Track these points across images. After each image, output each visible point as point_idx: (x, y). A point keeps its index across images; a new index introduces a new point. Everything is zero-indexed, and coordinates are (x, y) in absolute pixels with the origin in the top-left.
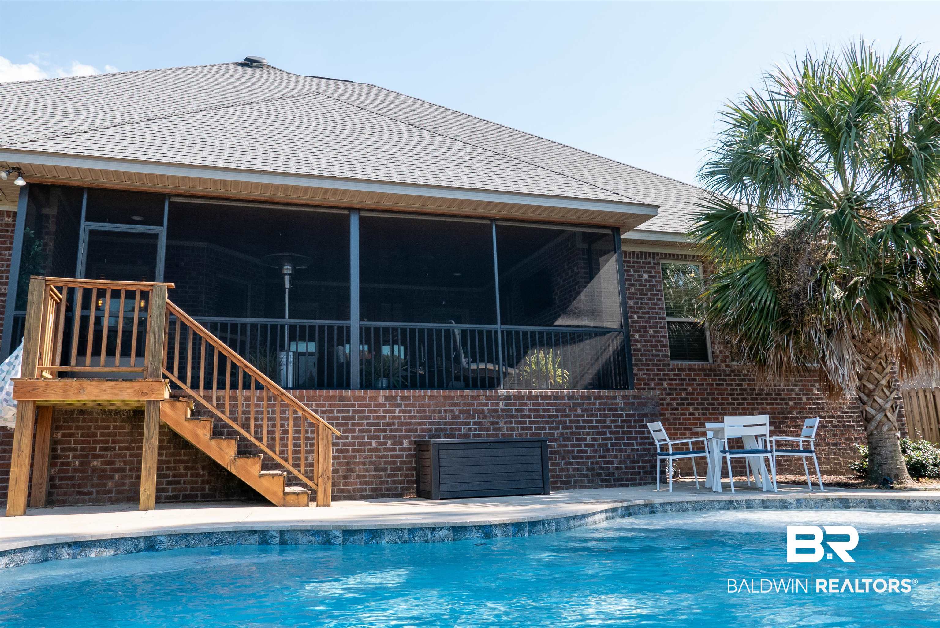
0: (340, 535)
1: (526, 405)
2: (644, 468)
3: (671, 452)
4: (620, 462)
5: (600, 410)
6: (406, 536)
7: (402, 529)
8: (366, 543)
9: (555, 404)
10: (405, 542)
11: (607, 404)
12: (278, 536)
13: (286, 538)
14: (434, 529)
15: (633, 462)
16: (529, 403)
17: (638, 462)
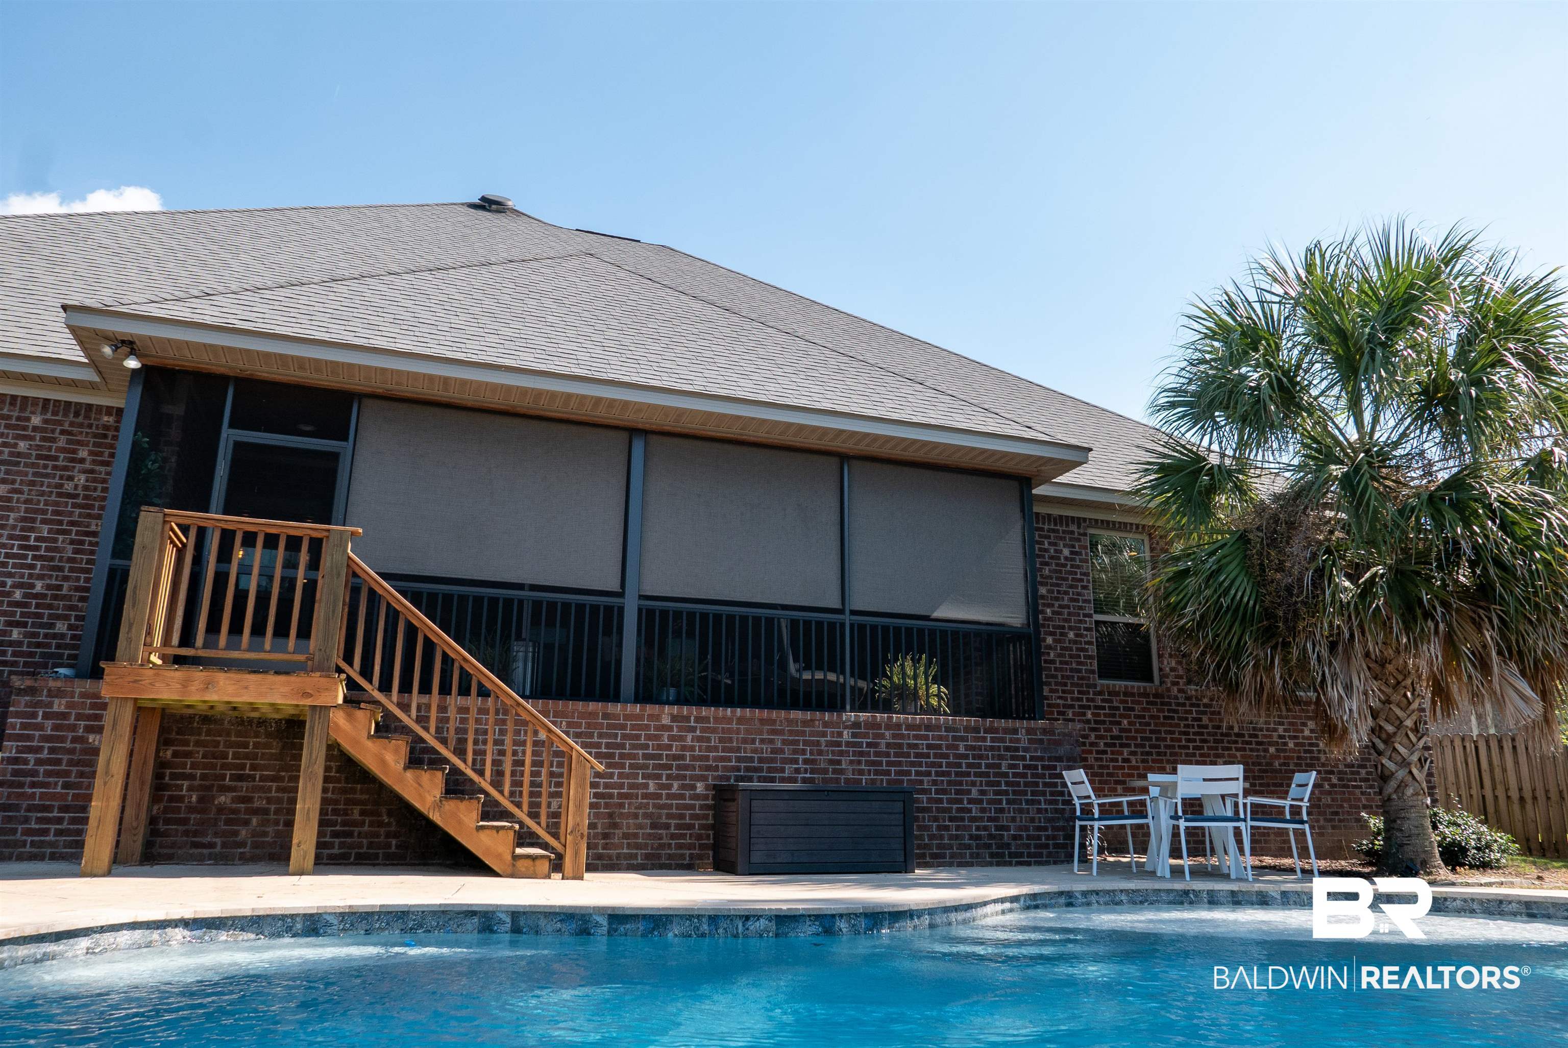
0: (604, 921)
1: (882, 736)
2: (1054, 838)
3: (1096, 816)
4: (1020, 828)
5: (992, 748)
6: (705, 927)
7: (699, 917)
8: (642, 936)
9: (926, 738)
10: (703, 935)
11: (1002, 740)
12: (508, 920)
13: (522, 923)
14: (747, 918)
15: (1039, 829)
16: (887, 733)
17: (1045, 829)
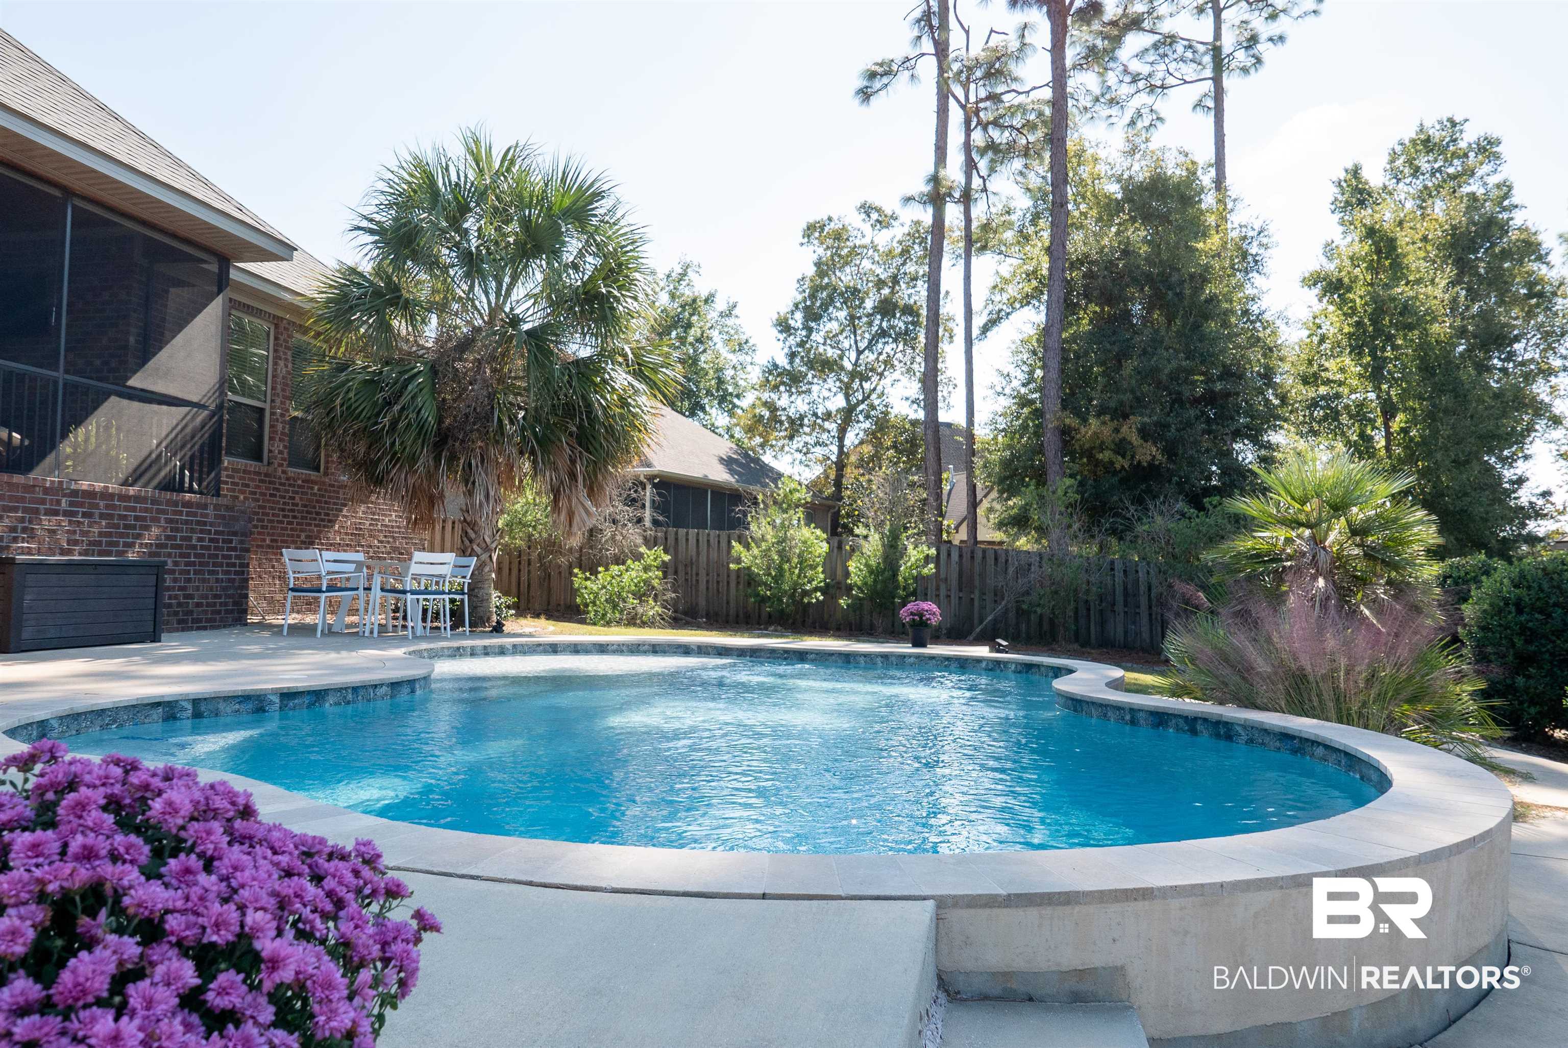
1: (97, 506)
2: (226, 604)
3: (324, 589)
4: (202, 597)
5: (187, 522)
6: (350, 697)
9: (134, 509)
10: (348, 703)
11: (195, 515)
12: (189, 706)
13: (203, 709)
15: (216, 596)
16: (102, 504)
17: (219, 597)
